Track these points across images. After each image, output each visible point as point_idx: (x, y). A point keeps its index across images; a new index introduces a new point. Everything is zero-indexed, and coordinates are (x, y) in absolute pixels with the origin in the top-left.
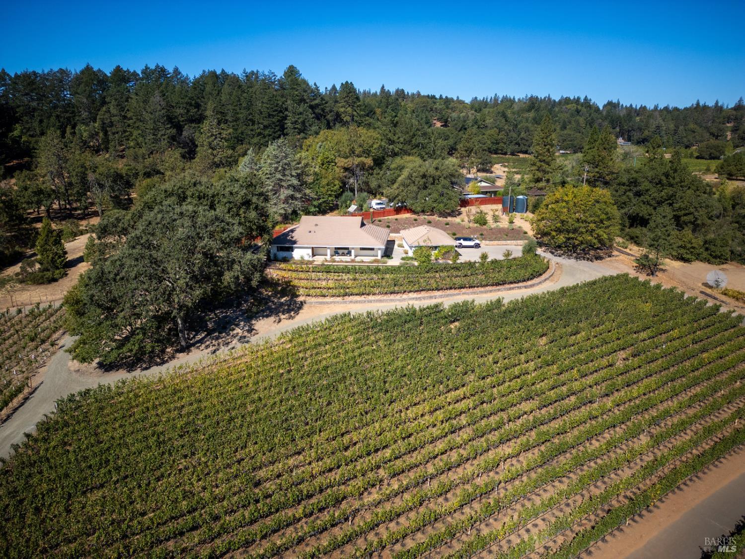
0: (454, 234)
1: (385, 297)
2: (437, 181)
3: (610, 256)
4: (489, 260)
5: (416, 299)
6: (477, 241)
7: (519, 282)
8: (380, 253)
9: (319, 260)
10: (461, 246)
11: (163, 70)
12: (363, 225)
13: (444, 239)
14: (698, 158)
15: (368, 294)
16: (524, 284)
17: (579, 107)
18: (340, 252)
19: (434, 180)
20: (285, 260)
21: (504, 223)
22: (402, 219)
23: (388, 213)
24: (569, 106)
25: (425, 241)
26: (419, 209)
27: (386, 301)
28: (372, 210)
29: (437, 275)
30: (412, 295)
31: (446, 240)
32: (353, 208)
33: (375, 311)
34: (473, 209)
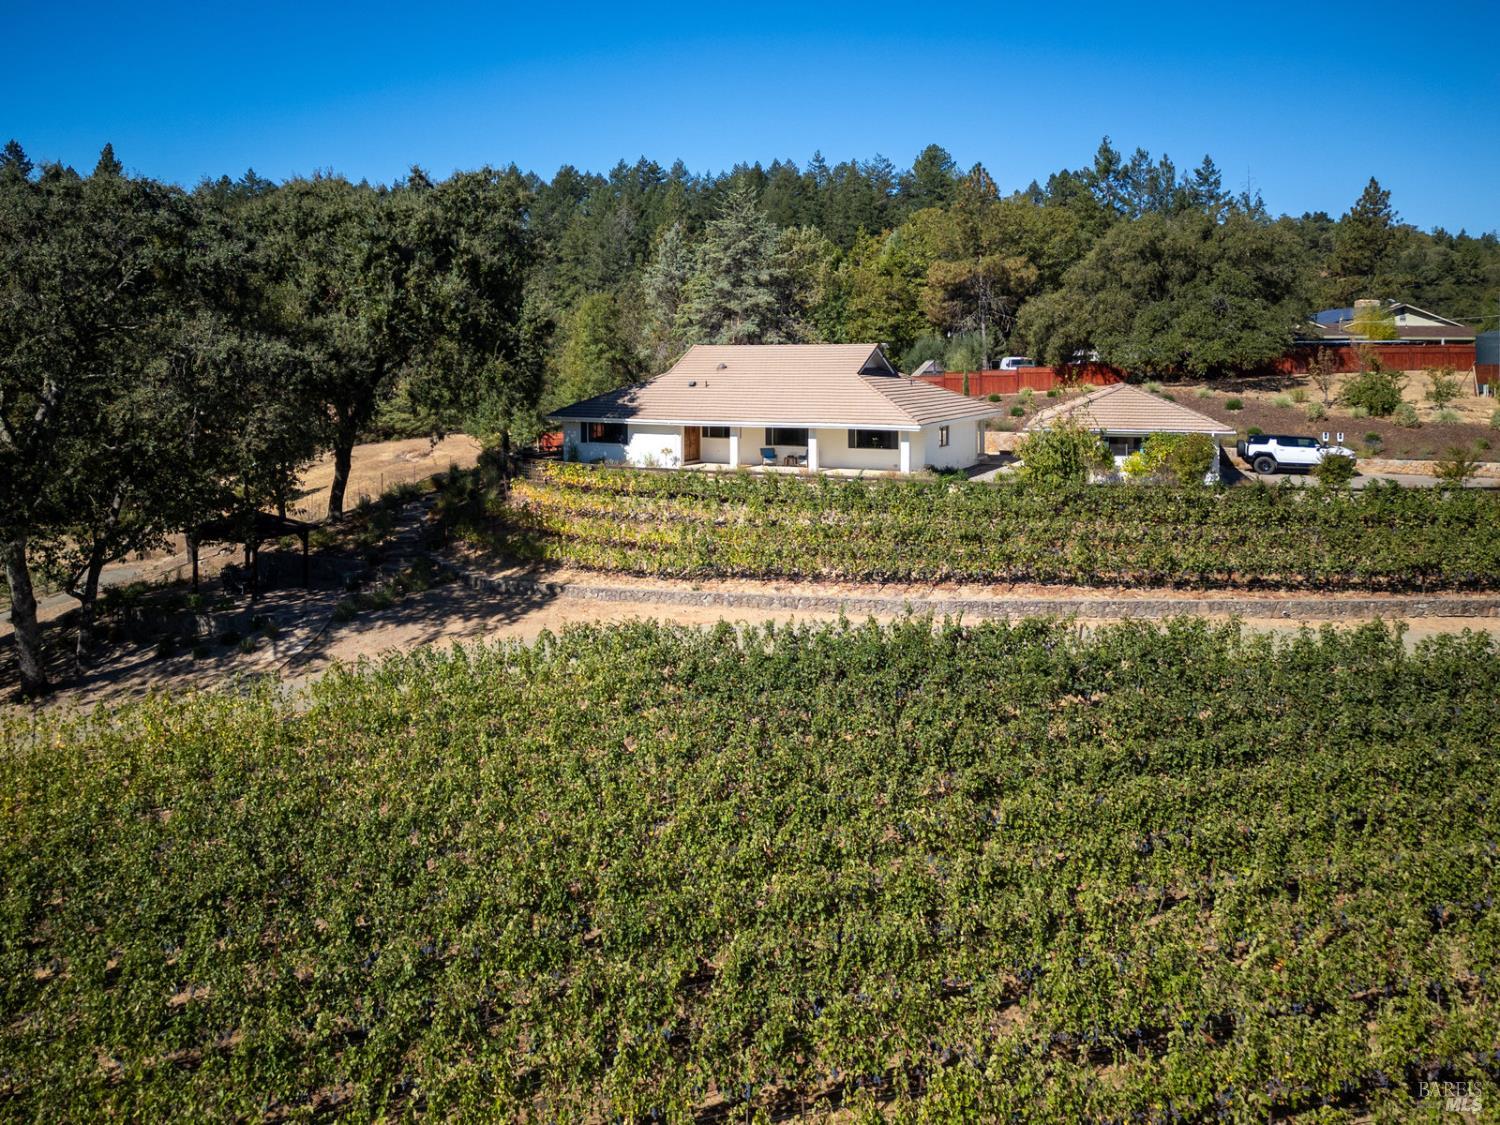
2: (1202, 273)
8: (905, 454)
11: (654, 169)
18: (782, 451)
19: (1192, 268)
32: (923, 368)
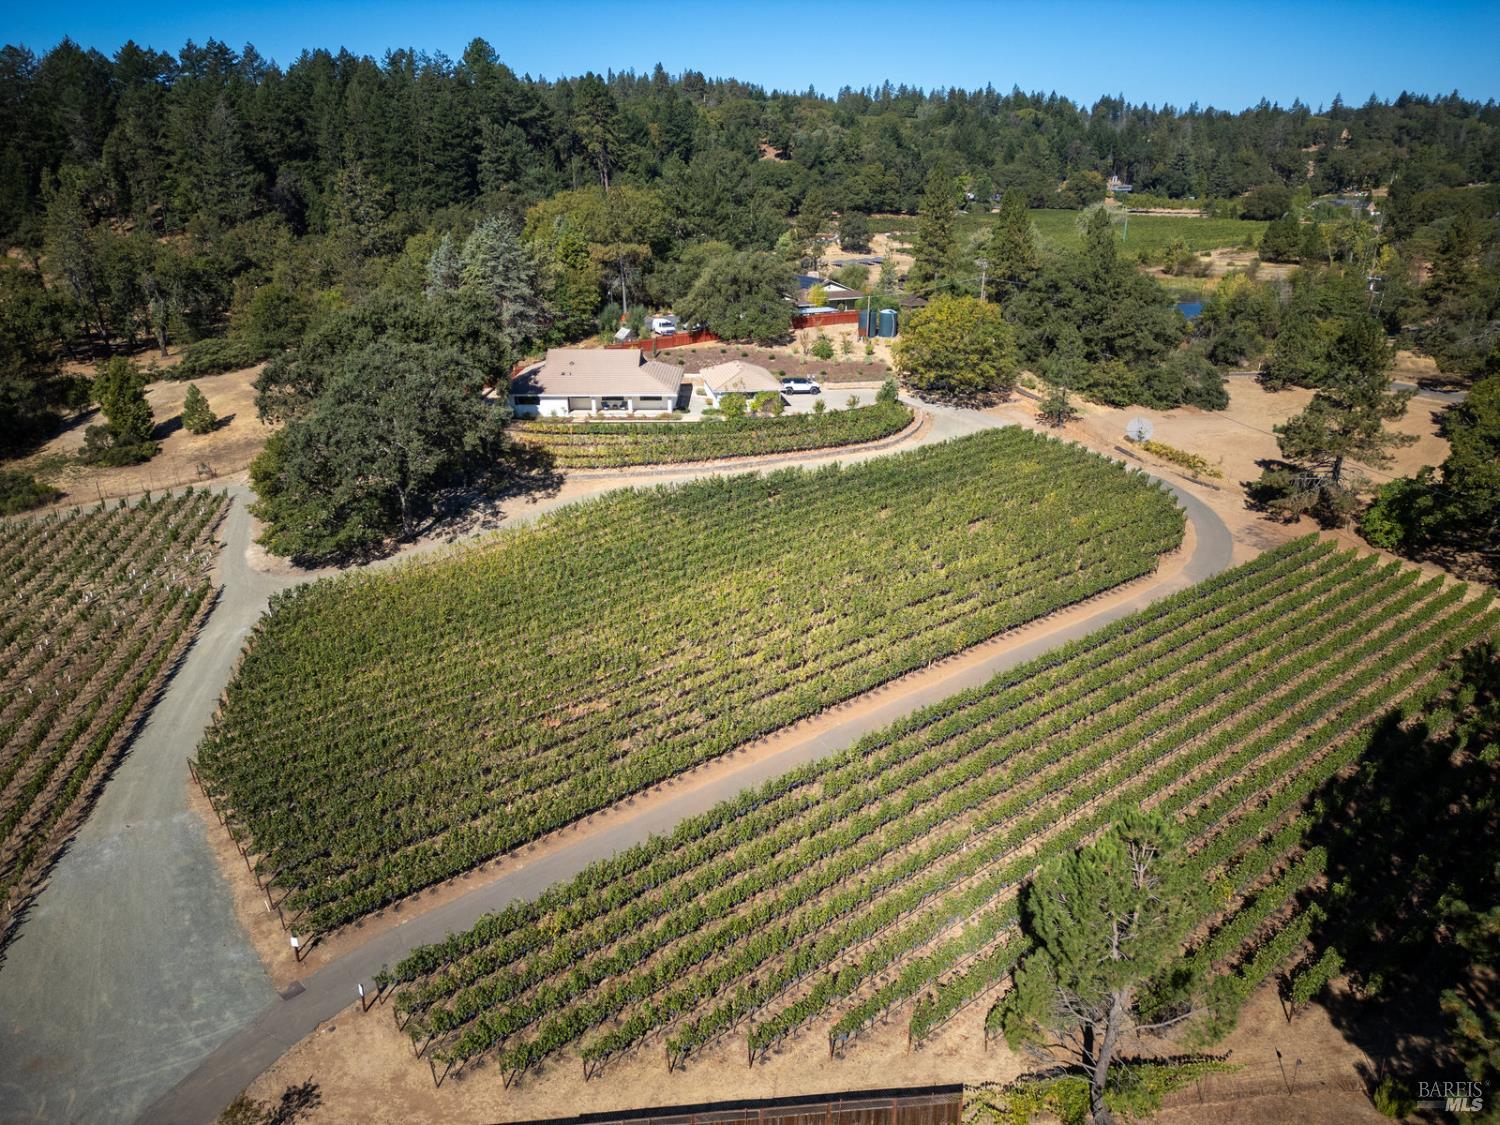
0: (782, 374)
1: (681, 467)
2: (755, 289)
3: (1005, 401)
4: (826, 411)
5: (725, 468)
6: (815, 384)
7: (867, 441)
8: (670, 405)
9: (580, 416)
10: (790, 391)
11: (222, 50)
12: (643, 361)
13: (764, 381)
14: (1243, 217)
15: (657, 464)
16: (876, 443)
17: (1041, 115)
18: (611, 403)
19: (750, 287)
20: (531, 417)
21: (859, 355)
22: (703, 350)
23: (682, 341)
24: (1021, 113)
25: (735, 385)
26: (728, 333)
27: (682, 472)
28: (654, 336)
29: (754, 434)
30: (718, 463)
31: (768, 383)
32: (623, 333)
33: (667, 483)
34: (812, 332)
